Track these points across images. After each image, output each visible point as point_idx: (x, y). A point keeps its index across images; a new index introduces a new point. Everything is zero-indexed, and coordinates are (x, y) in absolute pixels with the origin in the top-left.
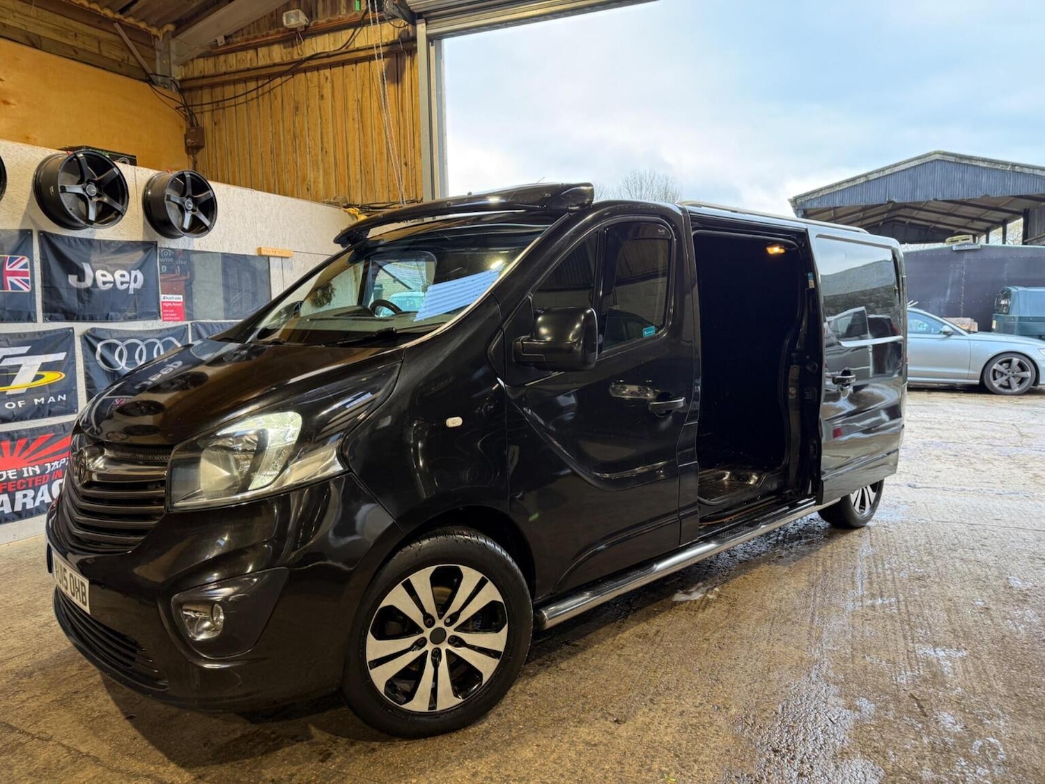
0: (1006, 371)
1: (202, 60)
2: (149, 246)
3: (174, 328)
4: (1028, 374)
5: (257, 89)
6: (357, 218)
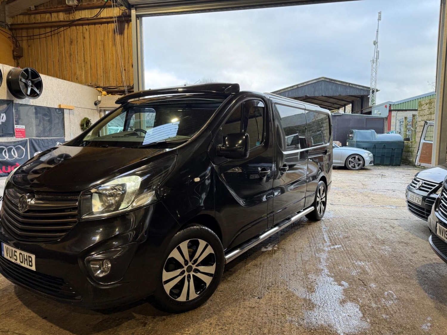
0: (353, 161)
1: (22, 16)
2: (9, 102)
3: (21, 141)
4: (361, 162)
5: (51, 32)
6: (101, 92)
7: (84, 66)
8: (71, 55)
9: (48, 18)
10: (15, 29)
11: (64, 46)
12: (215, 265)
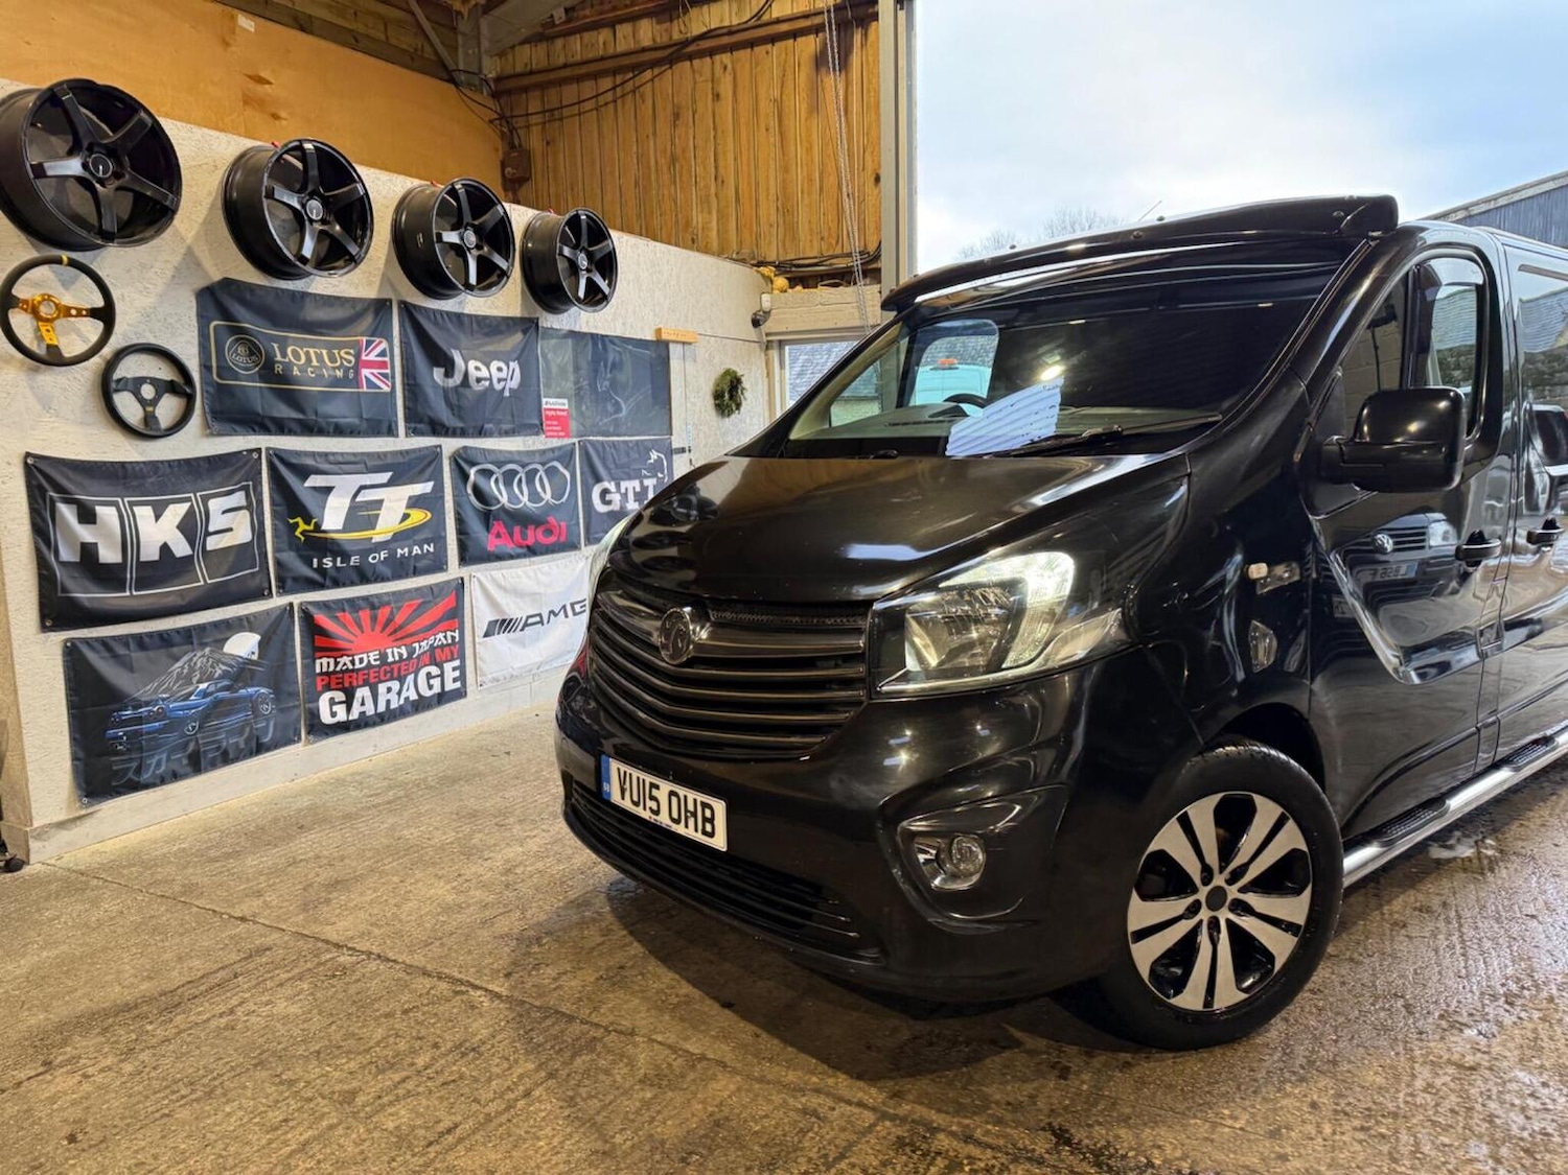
1: (527, 46)
2: (529, 325)
3: (560, 448)
5: (614, 88)
6: (772, 282)
7: (716, 195)
8: (673, 160)
9: (604, 44)
10: (509, 92)
11: (655, 133)
12: (1307, 893)
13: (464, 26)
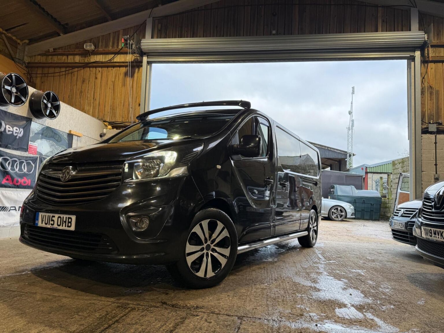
0: (336, 212)
1: (40, 56)
2: (28, 120)
3: (32, 157)
5: (66, 71)
6: (107, 126)
7: (93, 103)
9: (64, 59)
10: (32, 67)
11: (76, 85)
12: (229, 248)
13: (19, 47)
